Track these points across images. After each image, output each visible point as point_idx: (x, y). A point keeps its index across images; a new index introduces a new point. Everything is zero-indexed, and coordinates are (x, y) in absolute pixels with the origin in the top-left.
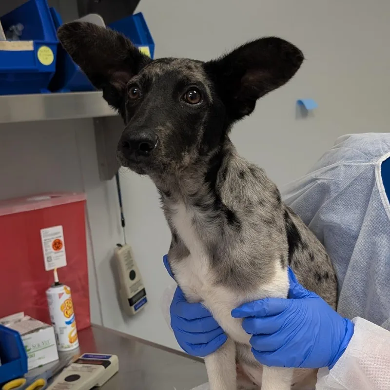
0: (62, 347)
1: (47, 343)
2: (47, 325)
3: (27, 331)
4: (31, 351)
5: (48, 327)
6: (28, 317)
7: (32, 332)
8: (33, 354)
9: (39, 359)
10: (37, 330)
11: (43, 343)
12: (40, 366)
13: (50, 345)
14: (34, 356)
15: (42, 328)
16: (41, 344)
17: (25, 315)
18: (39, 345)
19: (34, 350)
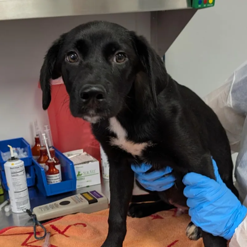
0: (105, 176)
1: (94, 172)
2: (95, 159)
3: (81, 162)
4: (82, 175)
5: (96, 161)
6: (85, 153)
7: (85, 163)
8: (83, 177)
9: (87, 181)
10: (88, 162)
11: (90, 171)
12: (88, 186)
13: (95, 173)
14: (84, 179)
15: (92, 161)
16: (89, 172)
17: (84, 151)
18: (88, 172)
19: (84, 175)
